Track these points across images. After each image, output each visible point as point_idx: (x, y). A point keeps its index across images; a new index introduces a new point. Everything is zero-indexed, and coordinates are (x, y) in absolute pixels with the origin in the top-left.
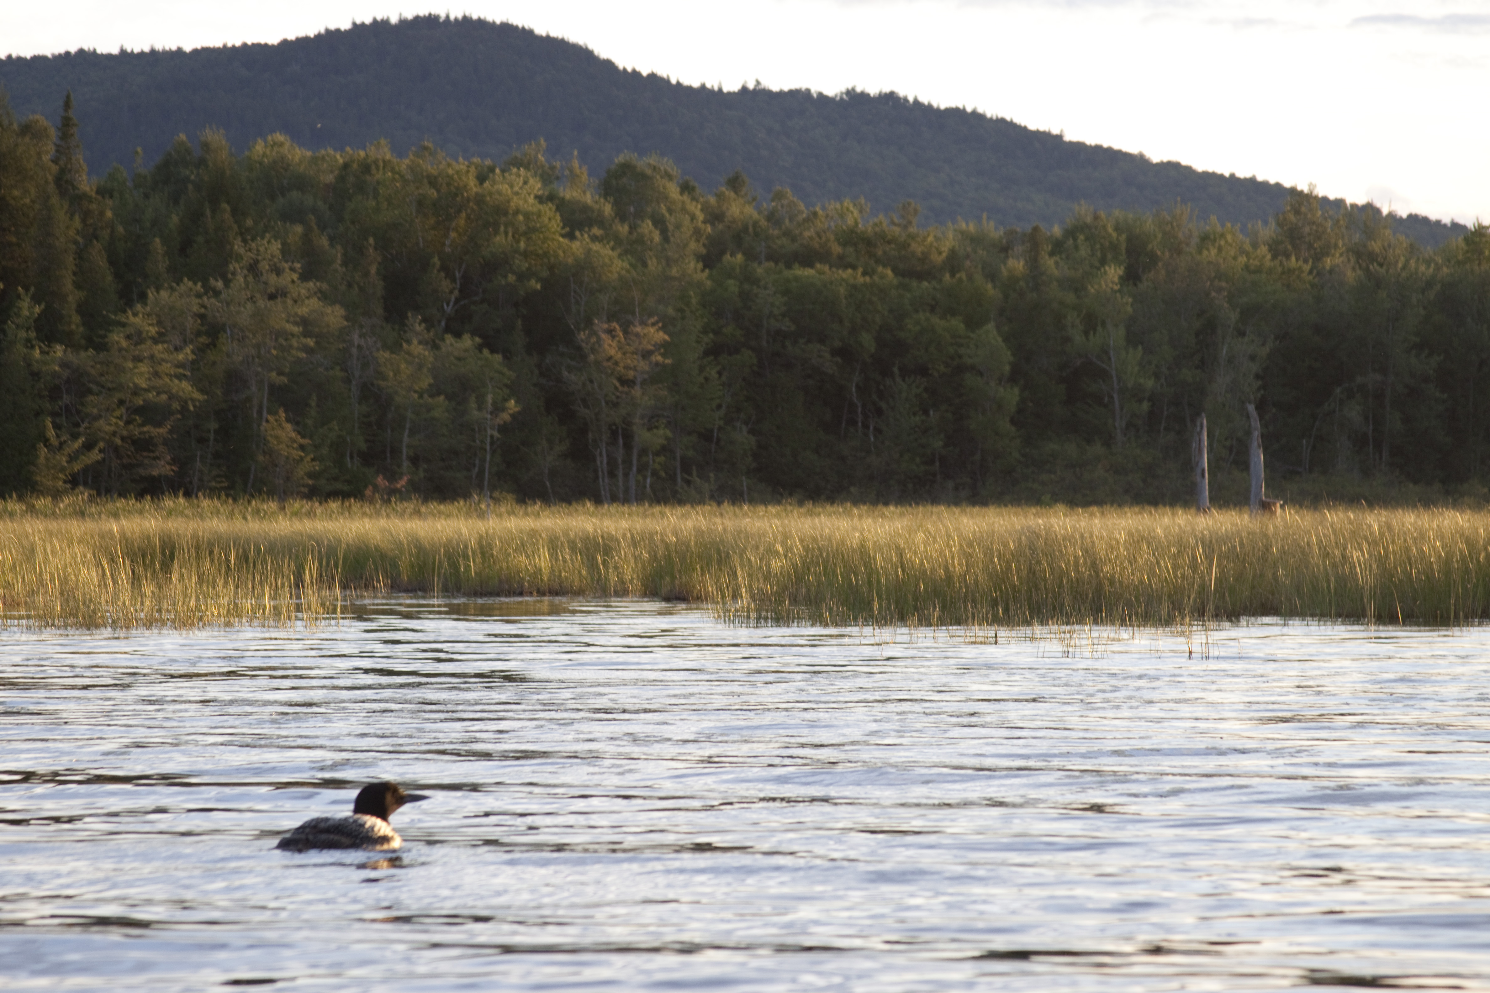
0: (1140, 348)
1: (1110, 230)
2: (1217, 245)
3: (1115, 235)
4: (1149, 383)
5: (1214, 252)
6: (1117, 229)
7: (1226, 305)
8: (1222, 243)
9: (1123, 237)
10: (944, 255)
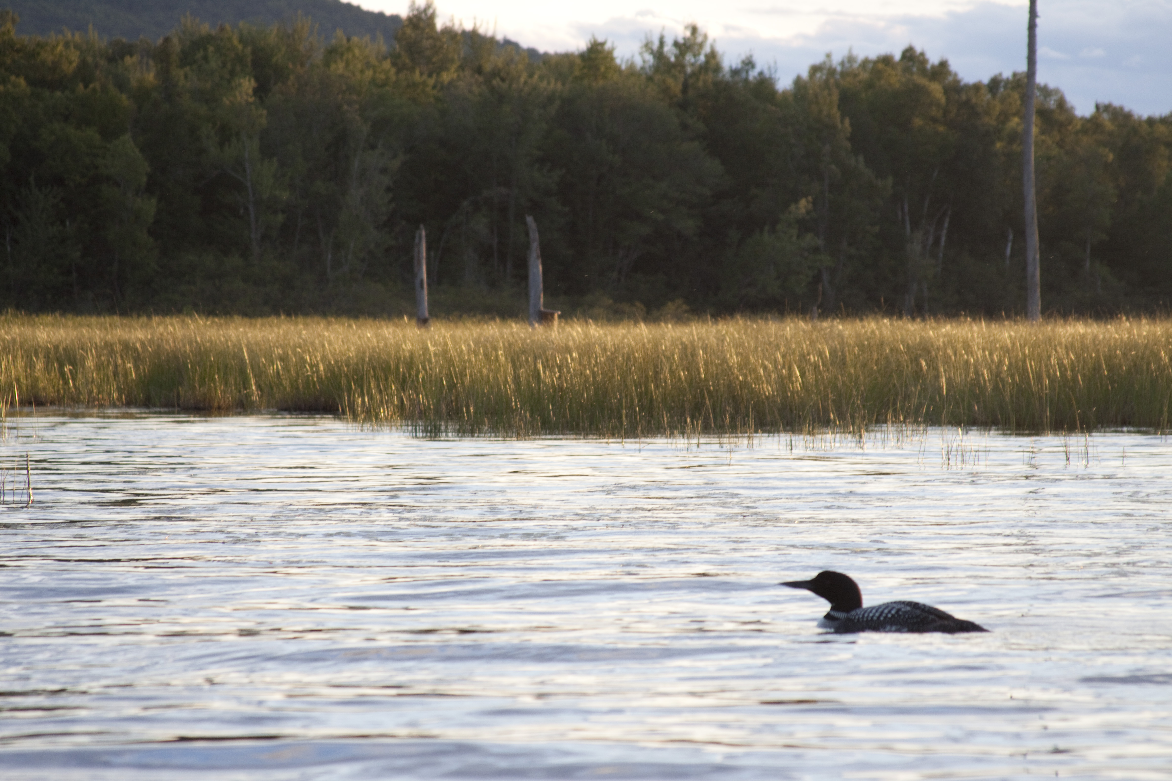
0: (275, 159)
1: (236, 42)
2: (345, 57)
3: (240, 47)
4: (285, 196)
5: (341, 65)
6: (241, 41)
7: (358, 118)
8: (350, 56)
9: (249, 50)
10: (75, 65)
